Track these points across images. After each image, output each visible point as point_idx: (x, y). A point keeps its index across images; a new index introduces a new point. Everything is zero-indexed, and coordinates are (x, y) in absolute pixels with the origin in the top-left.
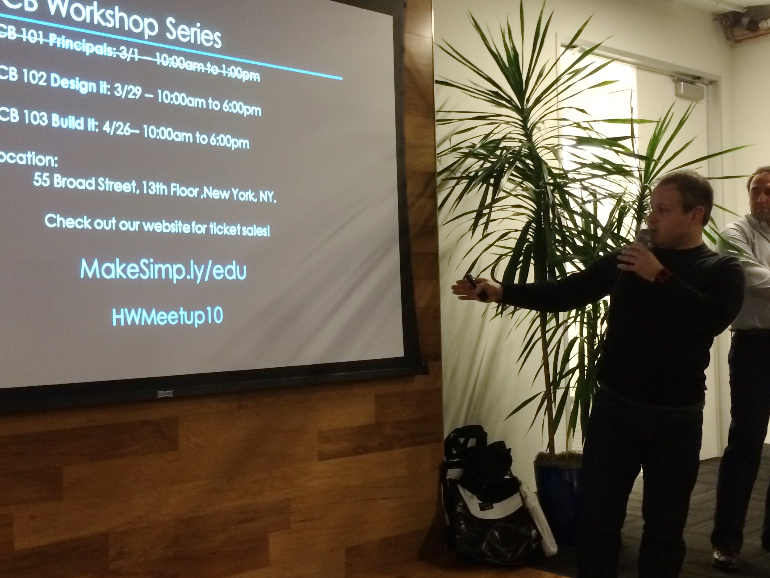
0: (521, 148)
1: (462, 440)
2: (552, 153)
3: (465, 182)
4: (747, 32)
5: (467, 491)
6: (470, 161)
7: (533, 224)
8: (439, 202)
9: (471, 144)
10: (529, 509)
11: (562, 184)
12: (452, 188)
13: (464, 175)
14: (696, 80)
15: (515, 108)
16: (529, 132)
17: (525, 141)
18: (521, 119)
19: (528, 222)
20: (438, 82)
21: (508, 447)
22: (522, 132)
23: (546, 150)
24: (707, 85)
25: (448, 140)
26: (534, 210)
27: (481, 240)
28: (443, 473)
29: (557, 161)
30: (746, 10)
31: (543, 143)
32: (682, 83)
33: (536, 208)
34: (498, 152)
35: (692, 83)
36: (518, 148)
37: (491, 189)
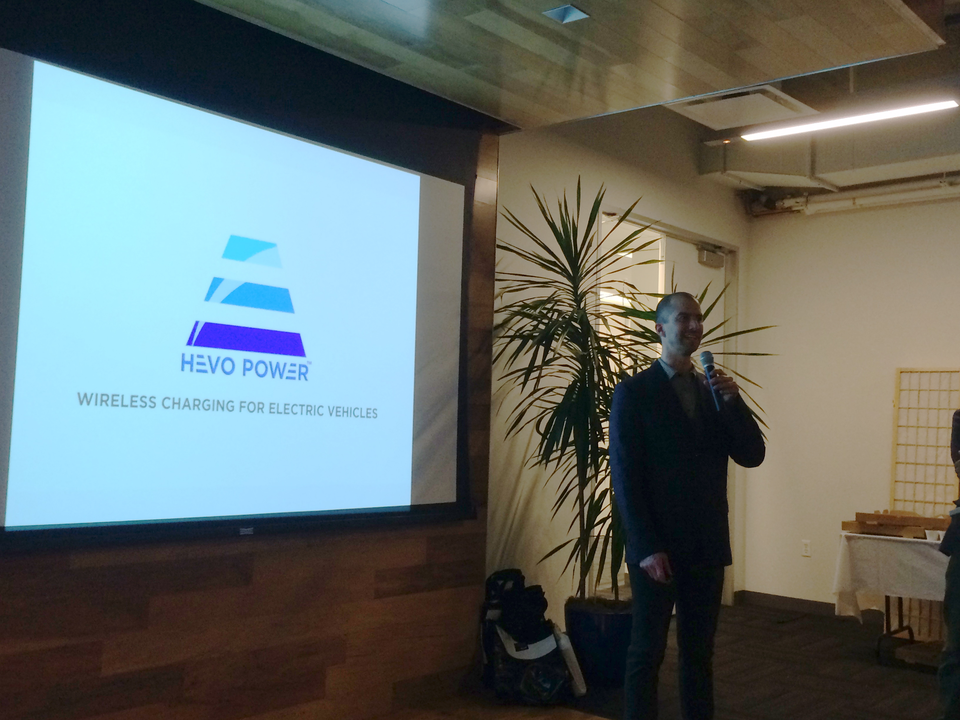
0: (572, 313)
1: (500, 582)
2: (599, 319)
3: (519, 341)
4: (765, 209)
5: (504, 633)
9: (523, 304)
10: (562, 650)
11: (606, 348)
12: (504, 346)
13: (518, 334)
14: (717, 250)
15: (567, 275)
16: (579, 298)
17: (575, 307)
18: (572, 285)
20: (499, 247)
23: (595, 316)
24: (726, 254)
25: (500, 297)
26: (579, 369)
27: (529, 395)
28: (484, 614)
30: (765, 189)
31: (592, 310)
32: (705, 251)
33: (581, 368)
35: (714, 252)
36: (570, 313)
37: (542, 349)
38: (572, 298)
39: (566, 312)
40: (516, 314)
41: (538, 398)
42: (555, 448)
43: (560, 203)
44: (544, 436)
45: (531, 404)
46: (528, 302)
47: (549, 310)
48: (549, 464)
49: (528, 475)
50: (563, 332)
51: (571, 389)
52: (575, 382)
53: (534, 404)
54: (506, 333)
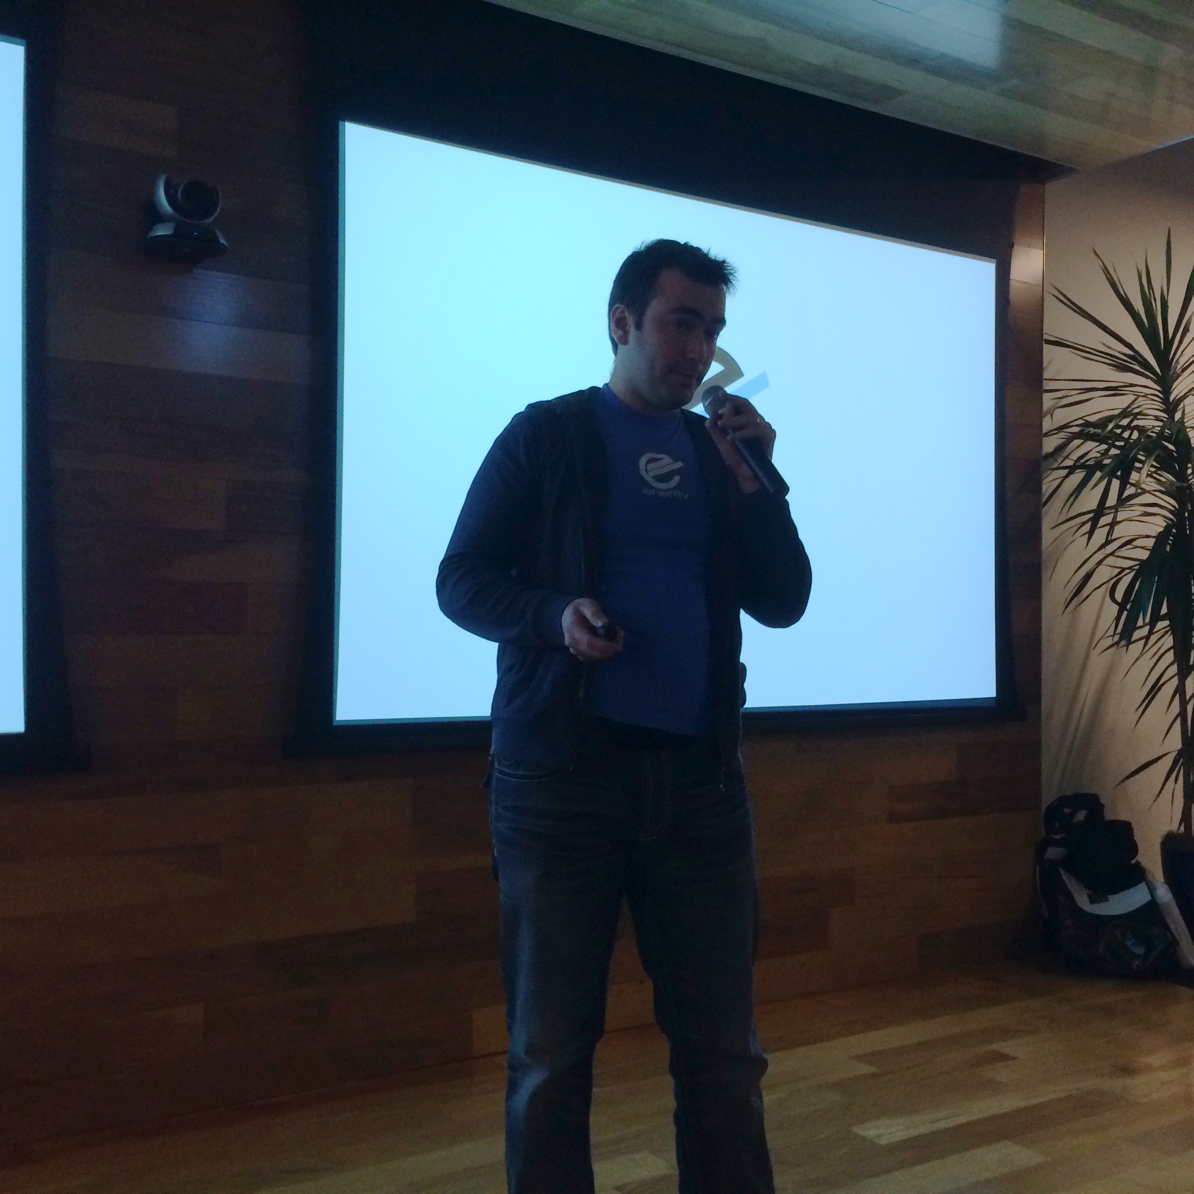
0: (1161, 428)
1: (1067, 812)
3: (1080, 473)
5: (1071, 878)
7: (1172, 529)
9: (1083, 422)
10: (1159, 904)
12: (1061, 480)
13: (1079, 464)
15: (1155, 376)
16: (1171, 407)
17: (1165, 419)
18: (1160, 389)
19: (1166, 526)
20: (1048, 342)
26: (1173, 509)
27: (1098, 550)
28: (1041, 852)
33: (1177, 507)
37: (1116, 483)
38: (1161, 407)
39: (1152, 428)
40: (1075, 436)
41: (1112, 554)
42: (1140, 623)
43: (1140, 271)
44: (1122, 606)
45: (1100, 563)
46: (1092, 419)
47: (1124, 428)
48: (1130, 647)
49: (1098, 663)
50: (1148, 457)
51: (1161, 538)
52: (1167, 529)
53: (1106, 562)
54: (1061, 463)
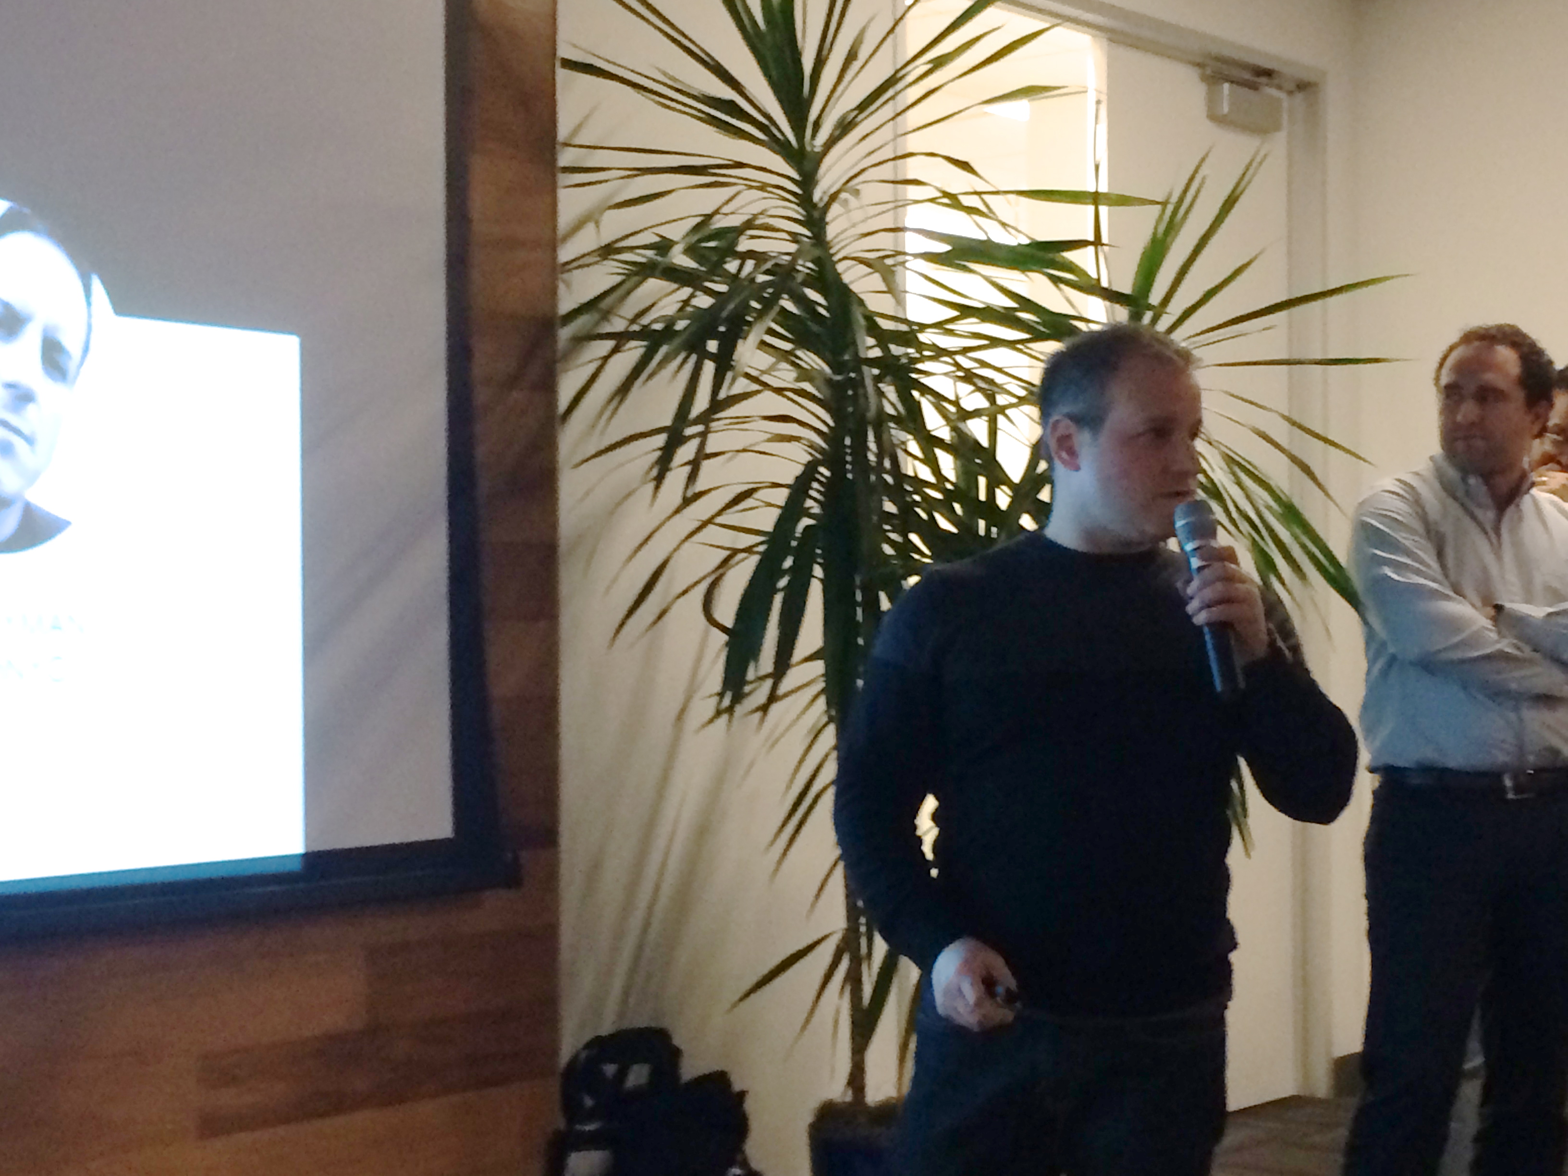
0: (795, 256)
1: (610, 1069)
2: (877, 276)
3: (636, 348)
6: (653, 285)
7: (822, 470)
8: (563, 402)
9: (658, 239)
11: (904, 361)
12: (599, 363)
13: (636, 328)
14: (1263, 80)
15: (780, 146)
16: (816, 214)
17: (806, 239)
18: (796, 176)
19: (809, 462)
20: (568, 64)
21: (737, 1087)
22: (797, 212)
23: (862, 266)
24: (1290, 93)
25: (591, 226)
26: (825, 429)
27: (678, 511)
28: (556, 1166)
29: (889, 296)
31: (857, 248)
32: (1226, 86)
33: (831, 423)
34: (732, 266)
35: (1253, 87)
36: (788, 258)
37: (709, 367)
38: (798, 213)
41: (710, 521)
44: (730, 634)
45: (686, 536)
49: (699, 748)
51: (800, 487)
52: (813, 468)
53: (697, 537)
54: (603, 326)
